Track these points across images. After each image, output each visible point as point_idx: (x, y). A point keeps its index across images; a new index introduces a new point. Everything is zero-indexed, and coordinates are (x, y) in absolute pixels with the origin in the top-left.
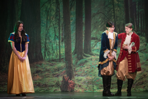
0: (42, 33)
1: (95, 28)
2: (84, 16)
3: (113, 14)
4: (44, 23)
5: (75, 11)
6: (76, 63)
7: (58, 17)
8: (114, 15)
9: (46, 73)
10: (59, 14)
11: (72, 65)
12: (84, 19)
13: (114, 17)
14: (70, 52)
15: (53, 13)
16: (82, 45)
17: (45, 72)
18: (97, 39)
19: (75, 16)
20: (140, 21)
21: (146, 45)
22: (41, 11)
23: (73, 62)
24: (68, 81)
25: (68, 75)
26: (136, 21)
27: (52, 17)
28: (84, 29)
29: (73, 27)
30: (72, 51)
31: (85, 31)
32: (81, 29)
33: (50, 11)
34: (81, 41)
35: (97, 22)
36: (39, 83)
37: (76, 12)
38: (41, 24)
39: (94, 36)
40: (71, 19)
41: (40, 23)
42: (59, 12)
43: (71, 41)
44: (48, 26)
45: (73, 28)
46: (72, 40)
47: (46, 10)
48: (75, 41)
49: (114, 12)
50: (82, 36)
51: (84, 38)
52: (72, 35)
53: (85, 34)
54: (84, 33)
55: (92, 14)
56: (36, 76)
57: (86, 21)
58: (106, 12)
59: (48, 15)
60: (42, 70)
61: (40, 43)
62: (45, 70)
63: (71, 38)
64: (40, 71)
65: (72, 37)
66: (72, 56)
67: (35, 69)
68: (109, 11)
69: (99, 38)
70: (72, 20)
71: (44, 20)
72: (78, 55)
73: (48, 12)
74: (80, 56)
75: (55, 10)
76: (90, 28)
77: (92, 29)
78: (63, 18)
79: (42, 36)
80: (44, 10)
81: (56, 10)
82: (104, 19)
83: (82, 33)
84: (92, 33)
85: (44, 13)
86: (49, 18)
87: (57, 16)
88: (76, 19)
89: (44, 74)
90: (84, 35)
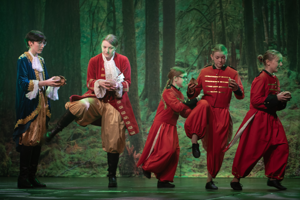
0: (82, 57)
1: (184, 41)
2: (161, 18)
3: (218, 11)
4: (87, 38)
5: (144, 8)
6: (148, 117)
7: (112, 24)
8: (221, 13)
9: (91, 139)
10: (114, 16)
11: (139, 123)
12: (161, 25)
13: (221, 17)
14: (136, 94)
15: (103, 16)
16: (158, 79)
17: (88, 136)
18: (188, 66)
19: (144, 18)
20: (275, 22)
21: (289, 74)
22: (81, 13)
23: (142, 114)
24: (132, 155)
25: (132, 143)
26: (267, 23)
27: (101, 24)
28: (161, 46)
29: (139, 42)
30: (140, 93)
31: (164, 50)
32: (156, 46)
33: (98, 12)
34: (156, 71)
35: (187, 30)
36: (79, 160)
37: (146, 10)
38: (82, 39)
39: (182, 61)
40: (136, 25)
41: (79, 38)
42: (114, 12)
43: (136, 71)
44: (94, 43)
45: (141, 44)
46: (139, 69)
47: (90, 11)
48: (144, 72)
49: (221, 7)
50: (157, 61)
51: (161, 64)
52: (138, 59)
53: (164, 56)
54: (161, 53)
55: (177, 14)
56: (74, 144)
57: (165, 28)
58: (205, 7)
59: (93, 21)
60: (84, 133)
61: (80, 78)
62: (88, 132)
63: (136, 66)
64: (80, 134)
65: (138, 64)
66: (140, 103)
67: (71, 131)
68: (211, 5)
69: (191, 63)
70: (138, 27)
71: (86, 30)
72: (150, 101)
73: (94, 14)
74: (154, 102)
75: (106, 8)
76: (173, 43)
77: (177, 45)
78: (123, 24)
79: (82, 62)
80: (87, 10)
81: (108, 9)
82: (201, 21)
83: (158, 55)
84: (177, 54)
85: (87, 16)
86: (95, 27)
87: (109, 21)
88: (147, 26)
89: (86, 141)
90: (161, 59)
